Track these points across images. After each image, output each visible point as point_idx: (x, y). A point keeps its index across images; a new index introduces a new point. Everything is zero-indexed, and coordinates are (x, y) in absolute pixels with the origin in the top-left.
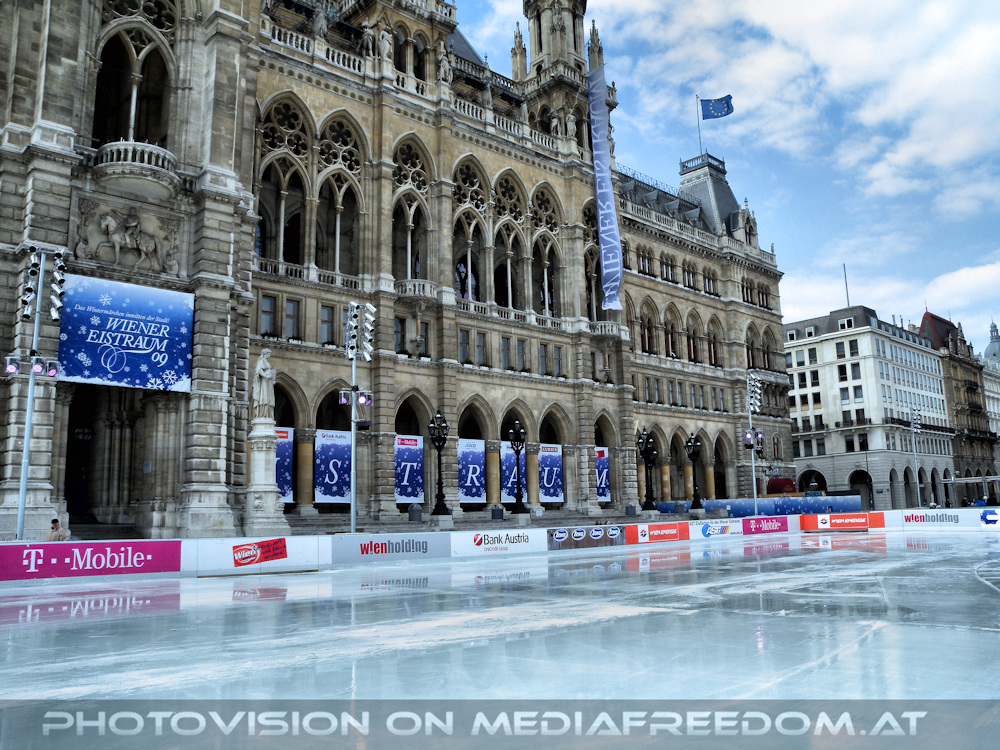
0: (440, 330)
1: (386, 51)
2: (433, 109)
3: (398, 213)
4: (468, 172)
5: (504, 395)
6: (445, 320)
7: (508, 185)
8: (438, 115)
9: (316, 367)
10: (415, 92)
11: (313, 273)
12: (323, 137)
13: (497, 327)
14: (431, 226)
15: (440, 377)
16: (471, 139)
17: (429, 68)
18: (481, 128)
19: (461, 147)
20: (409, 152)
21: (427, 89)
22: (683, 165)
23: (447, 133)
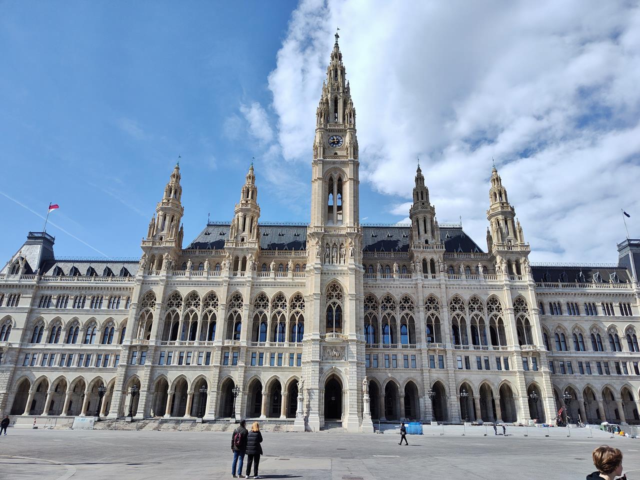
0: (447, 358)
1: (418, 270)
2: (438, 283)
3: (429, 320)
4: (456, 300)
5: (479, 378)
6: (448, 354)
7: (475, 300)
8: (440, 284)
9: (402, 374)
10: (432, 279)
11: (400, 345)
12: (401, 303)
13: (474, 354)
14: (441, 322)
16: (456, 288)
17: (437, 268)
19: (452, 292)
20: (431, 300)
21: (436, 276)
22: (619, 246)
23: (444, 290)
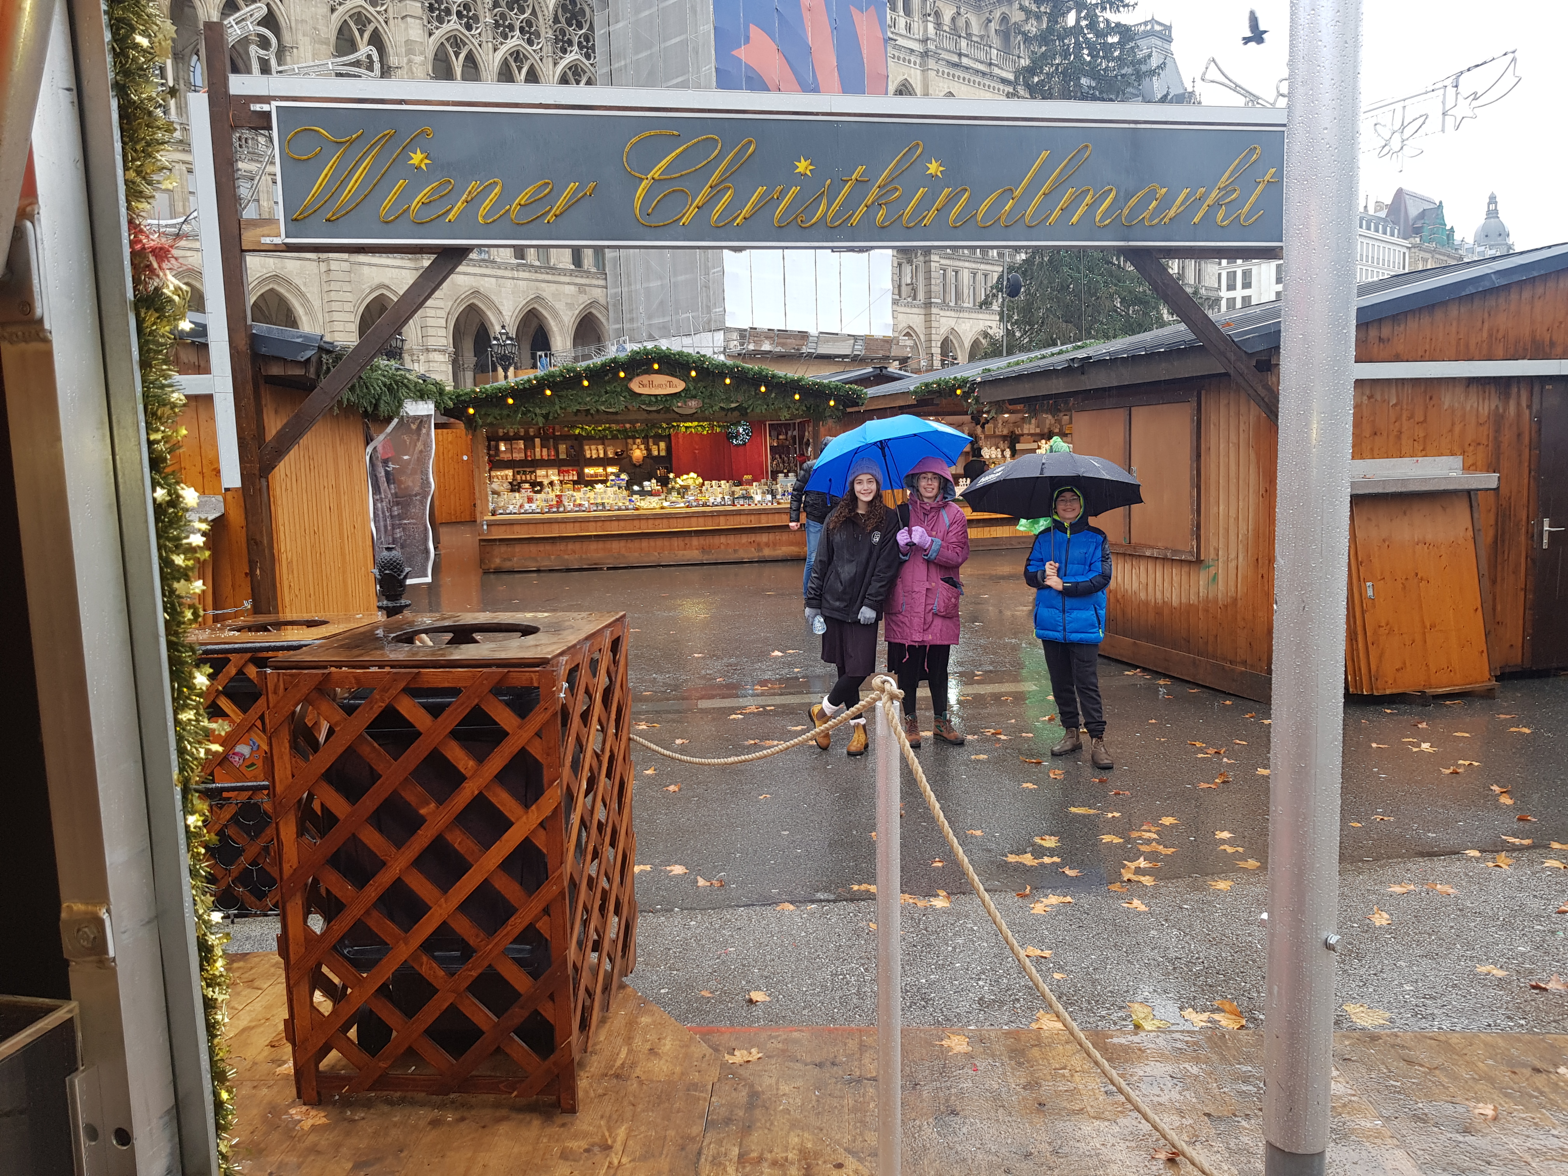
0: (928, 272)
5: (971, 327)
6: (932, 264)
8: (925, 54)
13: (967, 264)
15: (928, 315)
16: (948, 74)
18: (955, 59)
19: (941, 84)
21: (915, 26)
23: (932, 74)
